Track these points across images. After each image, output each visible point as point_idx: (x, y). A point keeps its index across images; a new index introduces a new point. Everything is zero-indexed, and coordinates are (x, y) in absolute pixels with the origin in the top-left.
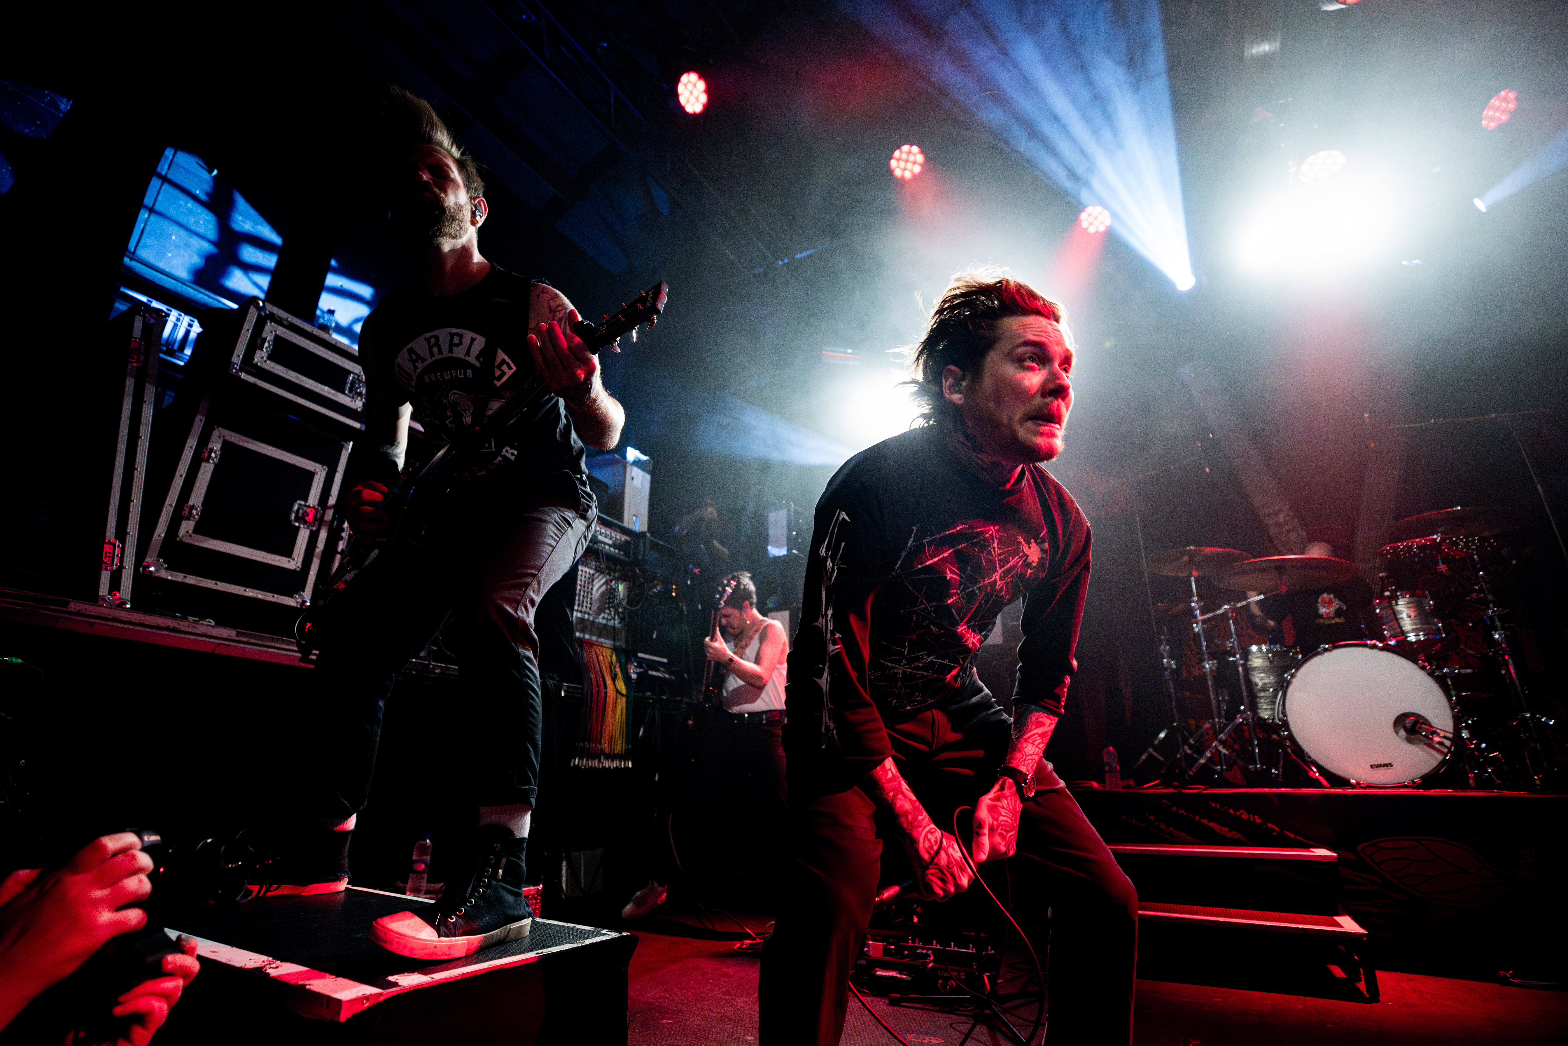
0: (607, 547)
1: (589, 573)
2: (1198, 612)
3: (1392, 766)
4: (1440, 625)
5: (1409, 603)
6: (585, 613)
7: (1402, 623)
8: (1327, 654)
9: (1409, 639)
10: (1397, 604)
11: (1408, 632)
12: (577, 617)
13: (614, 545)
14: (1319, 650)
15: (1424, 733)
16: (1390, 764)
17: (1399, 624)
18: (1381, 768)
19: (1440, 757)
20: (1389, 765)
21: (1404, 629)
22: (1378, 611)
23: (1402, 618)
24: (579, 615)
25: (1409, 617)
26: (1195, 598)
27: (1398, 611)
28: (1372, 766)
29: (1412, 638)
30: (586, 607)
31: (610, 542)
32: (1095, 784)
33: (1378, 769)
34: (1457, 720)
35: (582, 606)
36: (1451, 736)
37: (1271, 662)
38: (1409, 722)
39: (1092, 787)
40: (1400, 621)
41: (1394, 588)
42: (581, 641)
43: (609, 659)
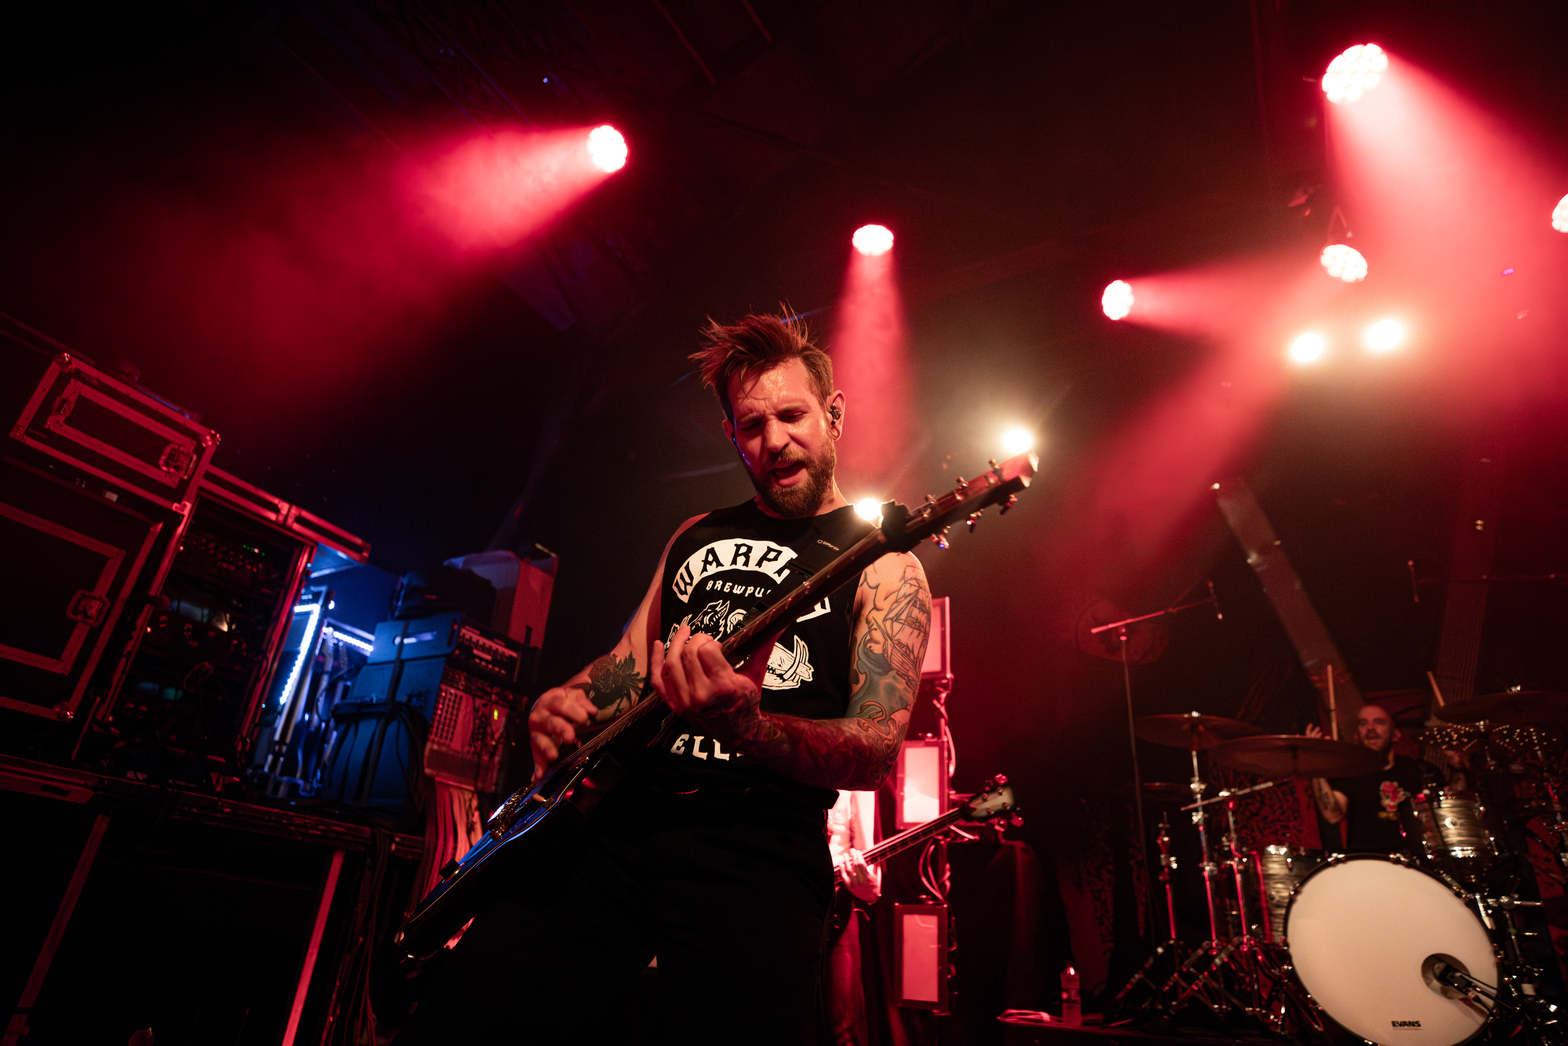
0: (484, 663)
1: (456, 695)
2: (1199, 796)
3: (1419, 1025)
4: (1492, 839)
5: (1453, 806)
6: (443, 744)
7: (1445, 833)
8: (1340, 866)
9: (1453, 854)
10: (1440, 807)
11: (1453, 845)
12: (432, 750)
13: (494, 662)
14: (1330, 860)
15: (1456, 985)
16: (1417, 1022)
17: (1440, 832)
18: (1406, 1027)
19: (1481, 1020)
20: (1415, 1024)
21: (1446, 840)
22: (1416, 813)
23: (1445, 826)
24: (435, 747)
25: (1454, 824)
26: (1197, 779)
27: (1441, 816)
28: (1394, 1024)
29: (1458, 852)
30: (446, 738)
31: (489, 658)
32: (1045, 1016)
33: (1402, 1027)
34: (1503, 968)
35: (441, 736)
36: (1494, 992)
37: (1291, 870)
38: (1439, 967)
39: (1041, 1020)
40: (1442, 829)
41: (1434, 785)
42: (430, 780)
43: (468, 804)
